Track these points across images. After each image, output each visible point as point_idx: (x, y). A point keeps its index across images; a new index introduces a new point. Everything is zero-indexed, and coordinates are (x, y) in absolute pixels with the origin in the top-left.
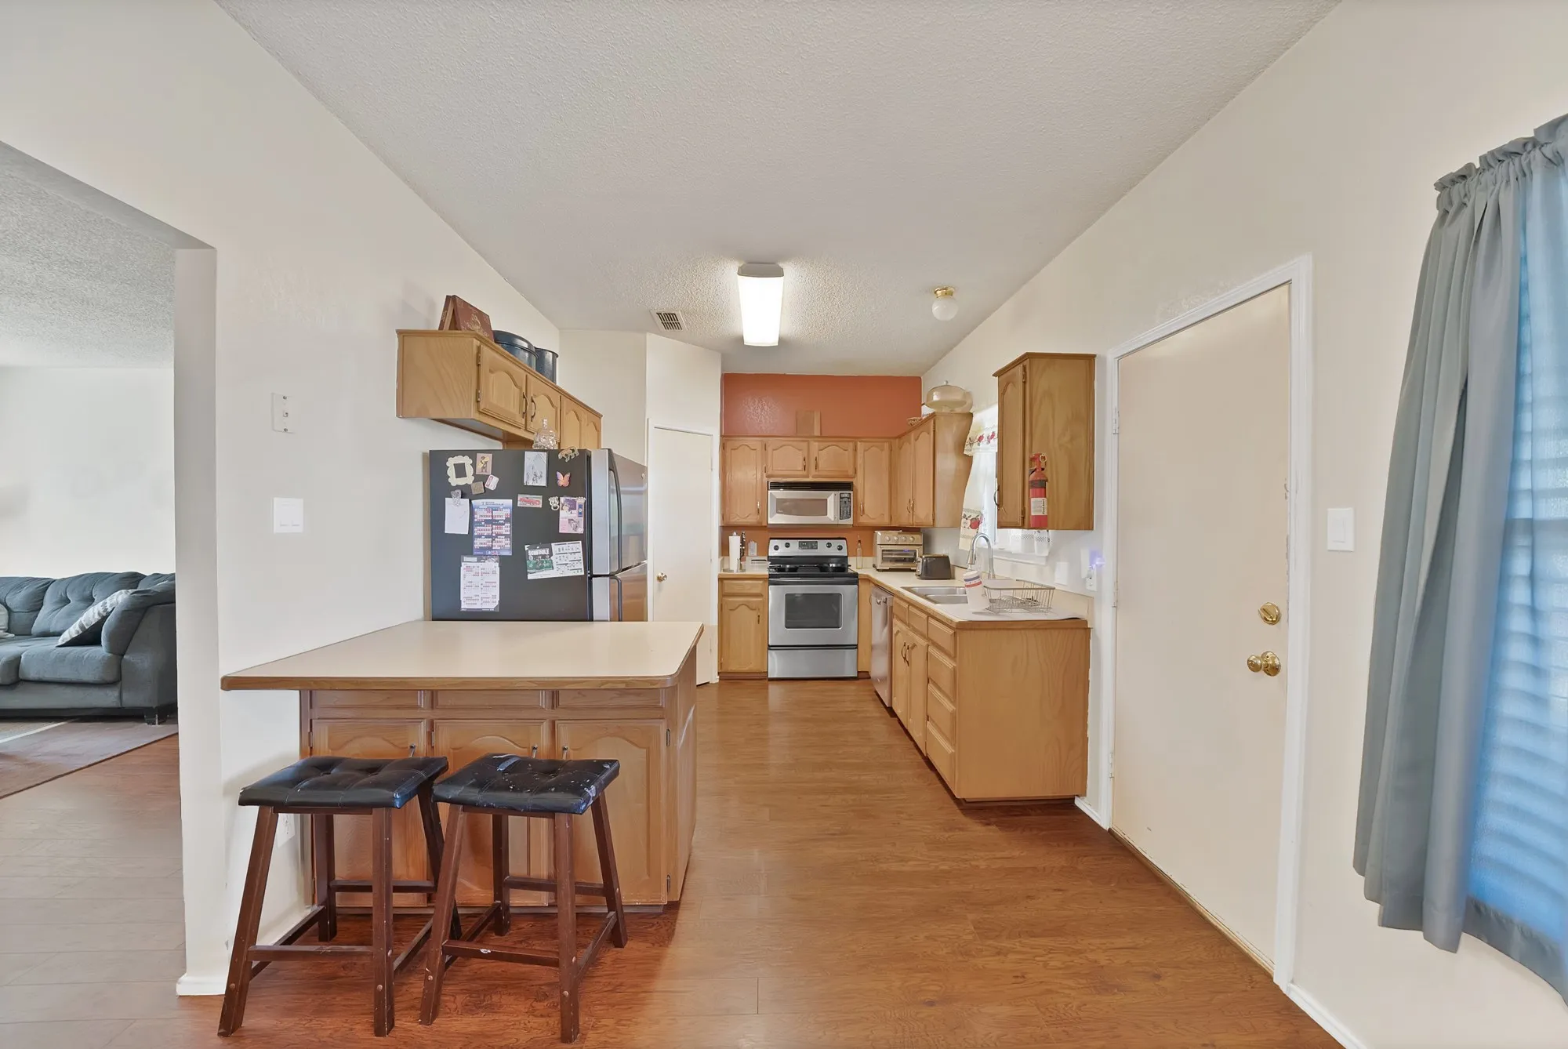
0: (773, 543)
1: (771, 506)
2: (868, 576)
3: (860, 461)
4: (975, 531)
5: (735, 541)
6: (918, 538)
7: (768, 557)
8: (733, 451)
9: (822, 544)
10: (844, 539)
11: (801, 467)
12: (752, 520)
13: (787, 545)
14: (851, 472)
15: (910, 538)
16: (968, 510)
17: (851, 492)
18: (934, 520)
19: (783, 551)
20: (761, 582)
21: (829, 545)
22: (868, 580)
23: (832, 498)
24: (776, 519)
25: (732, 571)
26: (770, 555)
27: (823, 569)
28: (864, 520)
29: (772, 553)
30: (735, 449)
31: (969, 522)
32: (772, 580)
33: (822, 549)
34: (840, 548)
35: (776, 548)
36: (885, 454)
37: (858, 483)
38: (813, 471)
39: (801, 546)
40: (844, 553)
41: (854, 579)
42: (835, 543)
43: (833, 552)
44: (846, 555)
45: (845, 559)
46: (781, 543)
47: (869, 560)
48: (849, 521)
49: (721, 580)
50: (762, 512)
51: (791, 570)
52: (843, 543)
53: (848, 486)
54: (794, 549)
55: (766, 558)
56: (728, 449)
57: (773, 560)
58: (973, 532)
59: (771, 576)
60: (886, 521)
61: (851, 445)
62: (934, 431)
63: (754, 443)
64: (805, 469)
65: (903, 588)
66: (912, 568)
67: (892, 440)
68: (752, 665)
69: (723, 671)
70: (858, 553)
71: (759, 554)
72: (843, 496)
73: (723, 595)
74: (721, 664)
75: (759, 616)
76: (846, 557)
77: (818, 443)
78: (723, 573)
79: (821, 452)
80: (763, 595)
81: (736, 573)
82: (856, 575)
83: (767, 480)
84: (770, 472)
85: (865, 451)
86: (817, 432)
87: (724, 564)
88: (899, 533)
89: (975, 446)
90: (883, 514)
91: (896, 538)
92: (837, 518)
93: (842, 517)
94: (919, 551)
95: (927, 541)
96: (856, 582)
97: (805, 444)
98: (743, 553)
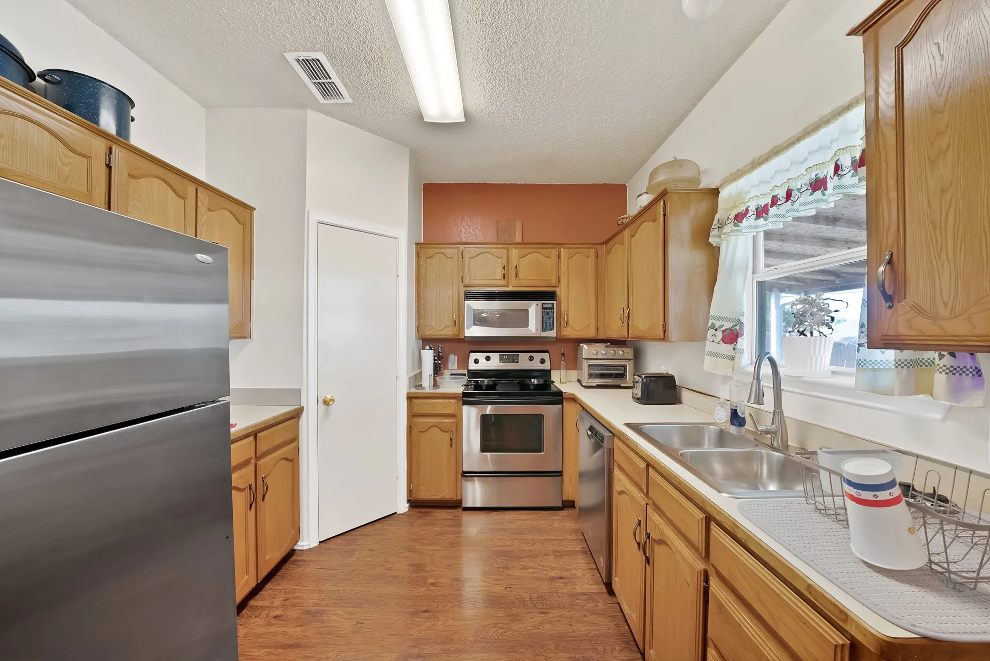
0: (473, 356)
1: (468, 318)
2: (573, 395)
3: (563, 268)
4: (730, 347)
5: (428, 355)
6: (629, 353)
7: (469, 370)
8: (428, 260)
9: (523, 357)
10: (547, 352)
11: (500, 276)
12: (449, 333)
13: (488, 359)
14: (554, 281)
15: (620, 352)
16: (718, 318)
17: (555, 302)
18: (664, 331)
19: (483, 365)
20: (453, 401)
21: (531, 359)
22: (573, 399)
23: (533, 309)
24: (474, 331)
25: (424, 389)
26: (470, 368)
27: (524, 386)
28: (568, 332)
29: (472, 366)
30: (431, 257)
31: (720, 335)
32: (467, 399)
33: (524, 363)
34: (543, 361)
35: (476, 361)
36: (591, 260)
37: (561, 292)
38: (513, 280)
39: (501, 359)
40: (546, 366)
41: (558, 398)
42: (538, 356)
43: (536, 365)
44: (549, 368)
45: (546, 373)
46: (481, 356)
47: (573, 374)
48: (552, 334)
49: (410, 398)
50: (458, 323)
51: (489, 387)
52: (546, 356)
53: (550, 295)
54: (495, 362)
55: (466, 372)
56: (423, 259)
57: (473, 374)
58: (727, 348)
59: (465, 394)
60: (591, 334)
61: (554, 252)
62: (664, 215)
63: (450, 251)
64: (504, 278)
65: (628, 425)
66: (622, 385)
67: (599, 247)
68: (445, 493)
69: (412, 498)
70: (562, 367)
71: (459, 368)
72: (546, 306)
73: (412, 415)
74: (411, 491)
75: (451, 439)
76: (550, 371)
77: (517, 251)
78: (414, 390)
79: (520, 259)
80: (457, 417)
81: (427, 391)
82: (560, 393)
83: (463, 290)
84: (467, 282)
85: (569, 258)
86: (518, 239)
87: (416, 380)
88: (606, 347)
89: (727, 229)
90: (589, 326)
91: (604, 352)
92: (539, 330)
93: (544, 329)
94: (629, 366)
95: (638, 356)
96: (560, 402)
97: (505, 251)
98: (437, 370)
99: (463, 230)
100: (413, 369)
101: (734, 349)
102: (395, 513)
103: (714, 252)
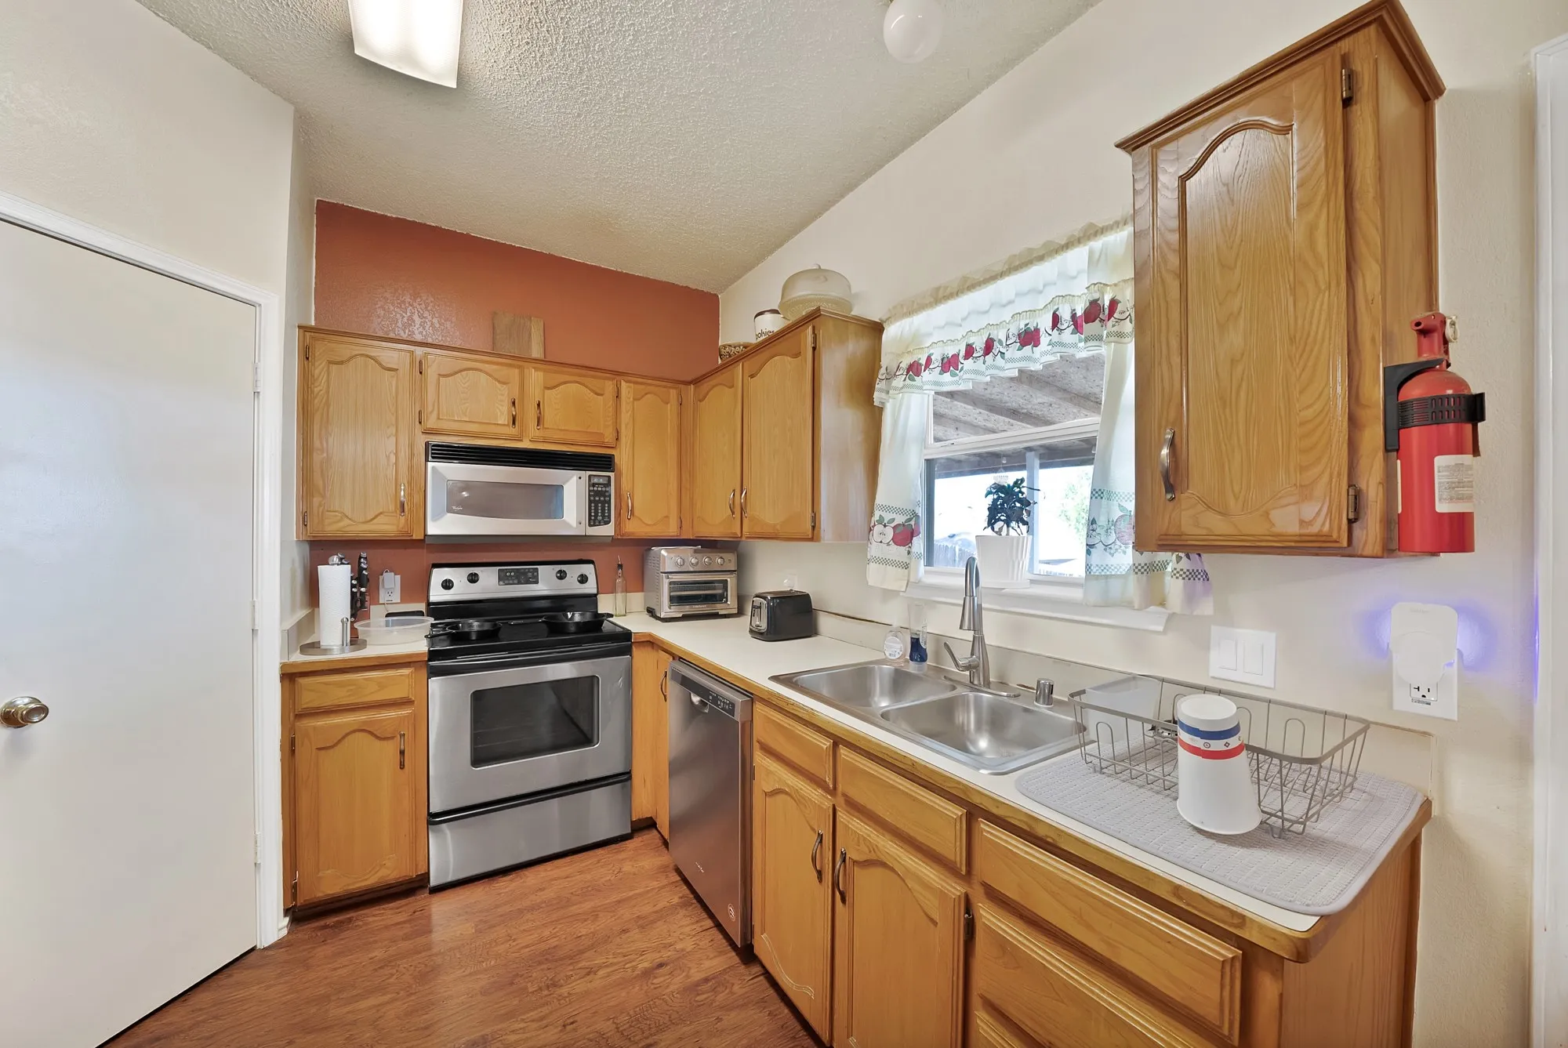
0: (439, 576)
1: (434, 498)
2: (650, 635)
3: (625, 417)
4: (903, 550)
5: (336, 578)
6: (728, 560)
7: (429, 604)
8: (334, 367)
9: (546, 573)
10: (592, 562)
11: (504, 418)
12: (388, 526)
13: (473, 578)
14: (609, 438)
15: (717, 560)
16: (888, 509)
17: (612, 475)
18: (813, 527)
19: (462, 590)
20: (406, 671)
21: (562, 575)
22: (652, 643)
23: (573, 486)
24: (443, 524)
25: (326, 651)
26: (432, 599)
27: (557, 628)
28: (635, 528)
29: (437, 594)
30: (341, 363)
31: (890, 533)
32: (436, 663)
33: (546, 584)
34: (583, 579)
35: (447, 585)
36: (671, 409)
37: (622, 458)
38: (532, 430)
39: (503, 578)
40: (590, 587)
41: (623, 642)
42: (574, 571)
43: (571, 586)
44: (595, 591)
45: (592, 598)
46: (458, 576)
47: (637, 599)
48: (608, 530)
49: (290, 676)
50: (414, 506)
51: (483, 635)
52: (588, 570)
53: (604, 462)
54: (489, 585)
55: (422, 607)
56: (319, 368)
57: (437, 610)
58: (898, 552)
59: (433, 655)
60: (672, 531)
61: (609, 386)
62: (814, 349)
63: (391, 354)
64: (514, 423)
65: (775, 678)
66: (721, 612)
67: (682, 386)
68: (390, 870)
69: (300, 901)
70: (619, 589)
71: (403, 600)
72: (596, 480)
73: (294, 714)
74: (295, 886)
75: (402, 753)
76: (595, 595)
77: (541, 374)
78: (298, 657)
79: (547, 392)
80: (414, 704)
81: (337, 655)
82: (626, 635)
83: (421, 441)
84: (431, 423)
85: (634, 399)
86: (536, 352)
87: (303, 635)
88: (696, 551)
89: (898, 382)
90: (667, 517)
91: (694, 561)
92: (583, 522)
93: (593, 521)
94: (731, 581)
95: (741, 568)
96: (627, 651)
97: (517, 371)
98: (359, 606)
99: (416, 317)
100: (293, 610)
101: (909, 553)
102: (253, 949)
103: (875, 415)
